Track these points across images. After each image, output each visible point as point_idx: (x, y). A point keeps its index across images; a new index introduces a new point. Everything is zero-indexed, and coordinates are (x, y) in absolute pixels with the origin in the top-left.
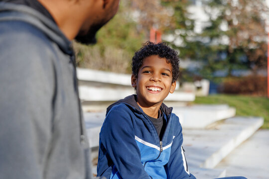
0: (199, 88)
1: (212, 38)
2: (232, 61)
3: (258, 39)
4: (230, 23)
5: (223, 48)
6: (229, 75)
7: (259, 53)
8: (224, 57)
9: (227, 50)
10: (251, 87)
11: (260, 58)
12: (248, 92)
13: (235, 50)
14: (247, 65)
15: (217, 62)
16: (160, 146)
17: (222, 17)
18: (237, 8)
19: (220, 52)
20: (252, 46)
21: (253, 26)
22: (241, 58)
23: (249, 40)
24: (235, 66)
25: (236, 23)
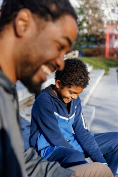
0: (74, 55)
1: (79, 30)
2: (89, 40)
3: (100, 30)
4: (88, 23)
5: (84, 35)
6: (87, 47)
7: (101, 37)
8: (85, 39)
9: (86, 36)
10: (98, 53)
11: (102, 39)
12: (96, 55)
13: (90, 36)
14: (95, 42)
15: (82, 41)
16: (68, 117)
17: (84, 20)
18: (91, 16)
19: (83, 36)
20: (98, 34)
21: (99, 25)
22: (93, 39)
23: (97, 31)
24: (90, 43)
25: (90, 23)
